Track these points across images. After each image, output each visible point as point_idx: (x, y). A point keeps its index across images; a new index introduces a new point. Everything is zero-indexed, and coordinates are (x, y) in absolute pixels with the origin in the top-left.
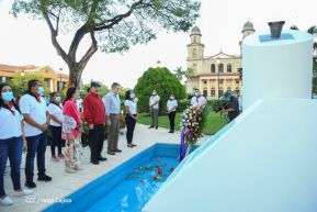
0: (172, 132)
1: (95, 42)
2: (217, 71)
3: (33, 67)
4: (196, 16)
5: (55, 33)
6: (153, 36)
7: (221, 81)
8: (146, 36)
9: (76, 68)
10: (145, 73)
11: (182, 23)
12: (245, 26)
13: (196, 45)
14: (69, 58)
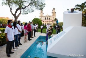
0: (42, 33)
1: (21, 12)
2: (48, 19)
3: (4, 17)
4: (44, 7)
5: (11, 10)
6: (34, 11)
7: (47, 21)
8: (32, 11)
9: (16, 18)
10: (34, 19)
11: (41, 8)
12: (53, 9)
13: (42, 13)
14: (14, 15)
